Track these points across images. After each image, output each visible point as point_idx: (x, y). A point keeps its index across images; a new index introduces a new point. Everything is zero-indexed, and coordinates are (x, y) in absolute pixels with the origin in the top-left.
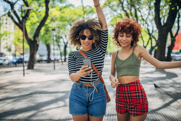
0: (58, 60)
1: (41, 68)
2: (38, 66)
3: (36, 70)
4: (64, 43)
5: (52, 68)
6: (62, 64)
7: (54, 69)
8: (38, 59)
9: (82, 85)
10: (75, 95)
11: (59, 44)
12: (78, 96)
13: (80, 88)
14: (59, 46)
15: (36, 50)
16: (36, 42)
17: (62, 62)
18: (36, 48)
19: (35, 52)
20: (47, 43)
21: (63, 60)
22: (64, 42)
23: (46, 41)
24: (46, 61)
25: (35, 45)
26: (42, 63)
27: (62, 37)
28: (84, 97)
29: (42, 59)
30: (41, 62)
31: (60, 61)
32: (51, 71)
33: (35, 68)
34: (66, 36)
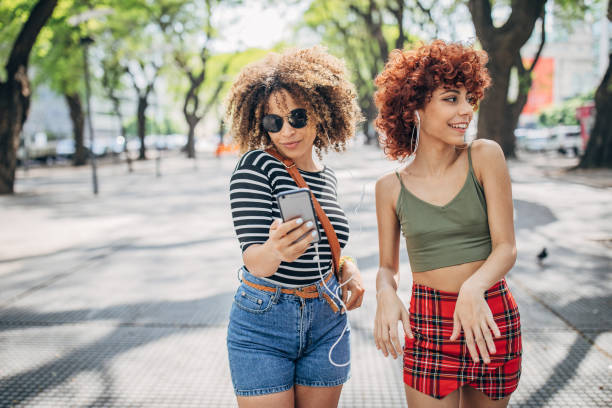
0: (115, 154)
1: (42, 190)
2: (36, 179)
3: (22, 195)
4: (138, 90)
5: (87, 189)
6: (131, 170)
7: (96, 191)
8: (38, 151)
9: (282, 295)
10: (258, 332)
11: (117, 93)
12: (267, 332)
13: (276, 308)
14: (116, 101)
15: (19, 118)
16: (20, 86)
17: (129, 161)
18: (19, 110)
19: (17, 126)
20: (70, 90)
21: (134, 155)
22: (135, 86)
23: (64, 84)
24: (69, 157)
25: (16, 98)
26: (55, 166)
27: (127, 70)
28: (291, 332)
29: (54, 149)
30: (50, 162)
31: (123, 157)
32: (82, 199)
33: (18, 188)
34: (142, 66)
